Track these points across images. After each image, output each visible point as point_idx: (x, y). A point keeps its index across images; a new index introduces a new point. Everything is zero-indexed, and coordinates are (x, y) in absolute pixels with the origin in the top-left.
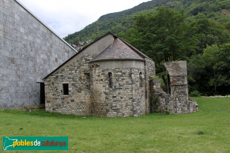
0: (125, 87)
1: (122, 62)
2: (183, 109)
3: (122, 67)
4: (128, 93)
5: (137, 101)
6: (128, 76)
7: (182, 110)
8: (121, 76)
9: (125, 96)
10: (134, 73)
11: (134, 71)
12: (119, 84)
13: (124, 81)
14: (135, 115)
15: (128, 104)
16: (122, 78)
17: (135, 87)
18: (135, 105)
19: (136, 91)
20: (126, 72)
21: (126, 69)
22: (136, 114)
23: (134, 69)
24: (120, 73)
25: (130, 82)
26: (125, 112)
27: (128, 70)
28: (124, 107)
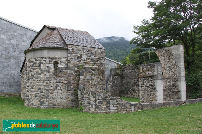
0: (35, 77)
1: (34, 52)
2: (99, 107)
3: (34, 57)
4: (37, 83)
5: (45, 91)
6: (38, 65)
7: (97, 107)
8: (33, 66)
9: (35, 87)
10: (44, 63)
11: (43, 60)
12: (31, 74)
13: (34, 71)
14: (42, 107)
15: (37, 94)
16: (33, 68)
17: (44, 77)
18: (43, 96)
19: (44, 81)
20: (37, 62)
21: (37, 59)
22: (43, 105)
23: (43, 58)
24: (32, 64)
25: (40, 72)
26: (34, 102)
27: (38, 60)
28: (33, 97)
